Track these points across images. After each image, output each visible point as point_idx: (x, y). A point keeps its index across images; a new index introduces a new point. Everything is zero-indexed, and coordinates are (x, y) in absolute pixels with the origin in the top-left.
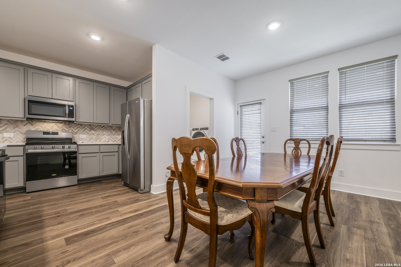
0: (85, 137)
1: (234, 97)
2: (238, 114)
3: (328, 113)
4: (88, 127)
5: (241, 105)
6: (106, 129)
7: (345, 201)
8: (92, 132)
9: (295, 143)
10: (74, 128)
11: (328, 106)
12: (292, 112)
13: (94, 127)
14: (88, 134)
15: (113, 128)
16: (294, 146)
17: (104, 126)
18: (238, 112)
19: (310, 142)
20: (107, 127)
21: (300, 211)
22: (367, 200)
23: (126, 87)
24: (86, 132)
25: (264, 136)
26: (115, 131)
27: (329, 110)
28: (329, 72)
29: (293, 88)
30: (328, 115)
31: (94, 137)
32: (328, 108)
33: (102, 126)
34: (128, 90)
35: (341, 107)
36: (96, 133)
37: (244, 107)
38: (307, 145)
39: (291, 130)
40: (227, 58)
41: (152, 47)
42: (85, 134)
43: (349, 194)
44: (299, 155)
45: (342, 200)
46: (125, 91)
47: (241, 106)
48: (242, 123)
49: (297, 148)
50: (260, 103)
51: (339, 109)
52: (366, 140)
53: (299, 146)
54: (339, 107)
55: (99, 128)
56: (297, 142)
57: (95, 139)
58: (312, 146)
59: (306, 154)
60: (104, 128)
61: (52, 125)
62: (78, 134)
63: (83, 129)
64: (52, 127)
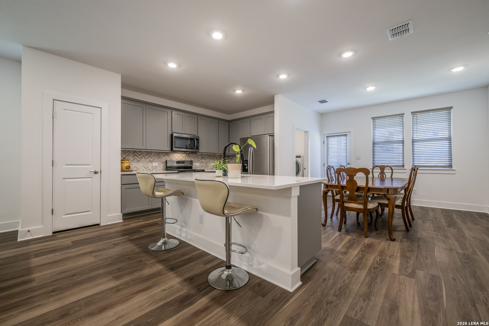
0: (199, 165)
1: (321, 129)
2: (324, 143)
3: (404, 145)
4: (200, 156)
5: (328, 135)
6: (211, 157)
7: (419, 210)
8: (203, 160)
9: (381, 169)
10: (192, 157)
11: (403, 140)
12: (374, 144)
13: (204, 156)
14: (201, 162)
15: (216, 157)
16: (380, 171)
17: (210, 155)
18: (324, 142)
19: (393, 168)
20: (212, 156)
21: (401, 204)
22: (433, 210)
23: (229, 119)
24: (199, 160)
25: (350, 163)
26: (217, 159)
27: (404, 143)
28: (404, 114)
29: (376, 124)
30: (403, 147)
31: (204, 164)
32: (404, 142)
33: (209, 155)
34: (230, 123)
35: (414, 141)
36: (205, 161)
37: (330, 138)
38: (390, 171)
39: (374, 158)
40: (327, 102)
41: (274, 96)
42: (199, 162)
43: (420, 207)
44: (384, 178)
45: (416, 210)
46: (228, 123)
47: (327, 137)
48: (329, 152)
49: (382, 173)
50: (346, 135)
51: (412, 143)
52: (432, 167)
53: (384, 172)
54: (412, 141)
55: (207, 157)
56: (382, 168)
57: (204, 166)
58: (394, 171)
59: (390, 177)
60: (210, 156)
61: (179, 155)
62: (194, 162)
63: (197, 158)
64: (179, 157)
